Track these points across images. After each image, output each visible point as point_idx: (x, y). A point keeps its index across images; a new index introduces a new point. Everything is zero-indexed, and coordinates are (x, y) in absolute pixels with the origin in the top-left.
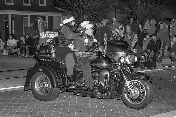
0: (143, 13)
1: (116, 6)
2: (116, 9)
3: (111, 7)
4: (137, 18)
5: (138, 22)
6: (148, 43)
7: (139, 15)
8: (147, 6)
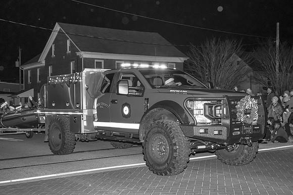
0: (282, 83)
1: (251, 76)
2: (251, 79)
3: (245, 77)
4: (275, 88)
5: (276, 92)
6: (289, 116)
7: (277, 85)
8: (287, 75)
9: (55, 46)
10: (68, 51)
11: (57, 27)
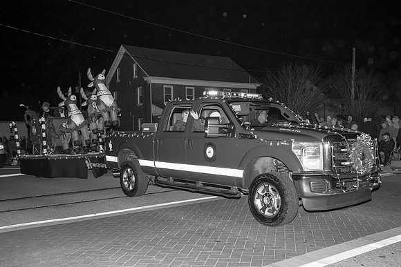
9: (120, 71)
10: (135, 76)
11: (122, 50)
